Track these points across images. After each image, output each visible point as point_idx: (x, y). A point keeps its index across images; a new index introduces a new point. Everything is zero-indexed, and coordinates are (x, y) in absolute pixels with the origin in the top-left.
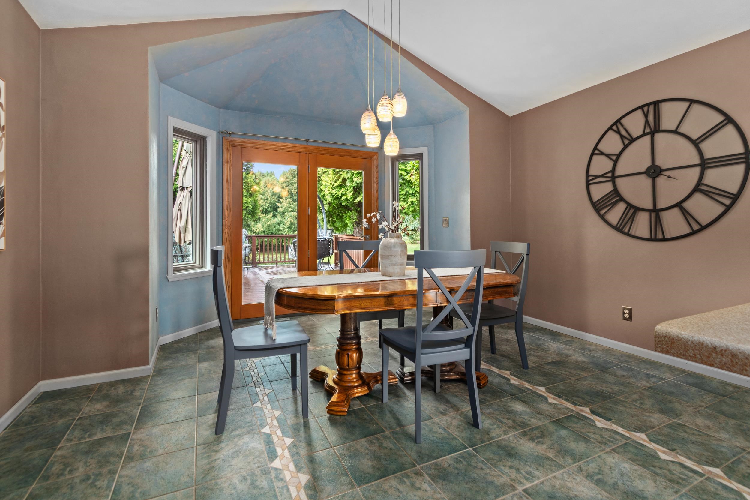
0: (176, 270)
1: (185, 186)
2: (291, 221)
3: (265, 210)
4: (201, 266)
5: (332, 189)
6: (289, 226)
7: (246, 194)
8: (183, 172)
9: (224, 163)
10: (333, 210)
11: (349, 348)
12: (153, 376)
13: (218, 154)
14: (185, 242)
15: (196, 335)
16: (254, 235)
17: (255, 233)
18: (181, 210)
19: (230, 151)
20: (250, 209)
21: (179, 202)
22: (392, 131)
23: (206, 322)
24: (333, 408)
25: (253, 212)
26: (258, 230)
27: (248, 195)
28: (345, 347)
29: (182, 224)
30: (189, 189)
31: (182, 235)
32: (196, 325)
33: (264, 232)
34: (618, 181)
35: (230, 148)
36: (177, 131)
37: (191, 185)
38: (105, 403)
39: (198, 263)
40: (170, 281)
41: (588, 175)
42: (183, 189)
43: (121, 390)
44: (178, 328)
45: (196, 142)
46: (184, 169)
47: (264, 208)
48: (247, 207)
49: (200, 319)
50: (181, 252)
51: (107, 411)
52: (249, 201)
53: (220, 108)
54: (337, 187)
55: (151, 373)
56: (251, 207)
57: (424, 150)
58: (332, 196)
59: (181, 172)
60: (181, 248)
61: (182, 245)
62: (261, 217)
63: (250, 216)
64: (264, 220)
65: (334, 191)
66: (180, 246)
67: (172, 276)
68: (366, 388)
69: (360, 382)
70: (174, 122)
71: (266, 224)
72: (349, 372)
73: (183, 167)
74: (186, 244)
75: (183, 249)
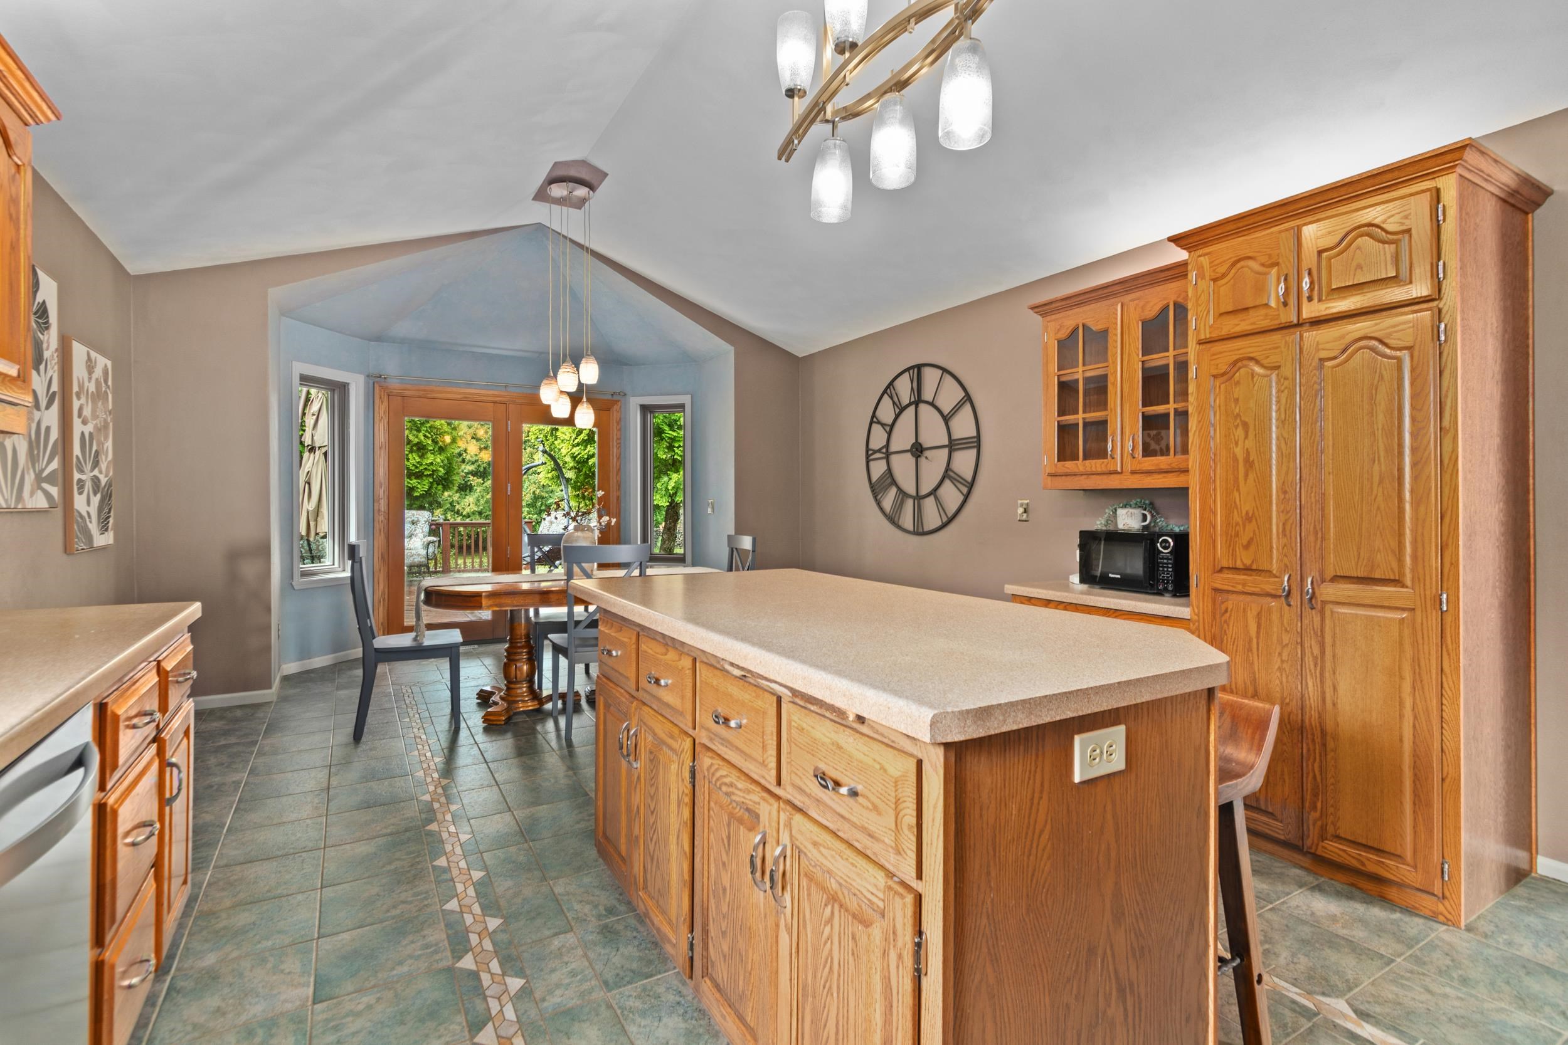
0: (304, 574)
1: (317, 445)
2: (534, 493)
3: (482, 469)
4: (341, 569)
5: (574, 446)
6: (530, 501)
7: (431, 448)
8: (312, 422)
9: (377, 420)
10: (585, 478)
11: (518, 657)
12: (277, 702)
13: (367, 407)
14: (317, 534)
15: (334, 665)
16: (459, 520)
17: (461, 515)
18: (309, 484)
19: (386, 403)
20: (440, 474)
21: (306, 471)
22: (584, 399)
23: (349, 649)
24: (489, 718)
25: (445, 479)
26: (468, 510)
27: (436, 449)
28: (512, 657)
29: (311, 506)
30: (324, 450)
31: (312, 524)
32: (335, 651)
33: (480, 513)
34: (893, 458)
35: (386, 398)
36: (306, 380)
37: (326, 444)
38: (222, 722)
39: (336, 565)
40: (296, 588)
41: (867, 449)
42: (312, 449)
43: (239, 713)
44: (304, 653)
45: (333, 391)
46: (315, 417)
47: (479, 466)
48: (433, 471)
49: (338, 645)
50: (310, 550)
51: (226, 727)
52: (438, 460)
53: (370, 340)
54: (578, 445)
55: (275, 699)
56: (442, 471)
57: (686, 399)
58: (574, 457)
59: (310, 421)
60: (309, 544)
61: (311, 539)
62: (473, 483)
63: (440, 487)
64: (479, 489)
65: (576, 450)
66: (308, 541)
67: (298, 582)
68: (536, 703)
69: (531, 697)
70: (301, 367)
71: (483, 497)
72: (518, 686)
73: (313, 415)
74: (318, 538)
75: (314, 547)
